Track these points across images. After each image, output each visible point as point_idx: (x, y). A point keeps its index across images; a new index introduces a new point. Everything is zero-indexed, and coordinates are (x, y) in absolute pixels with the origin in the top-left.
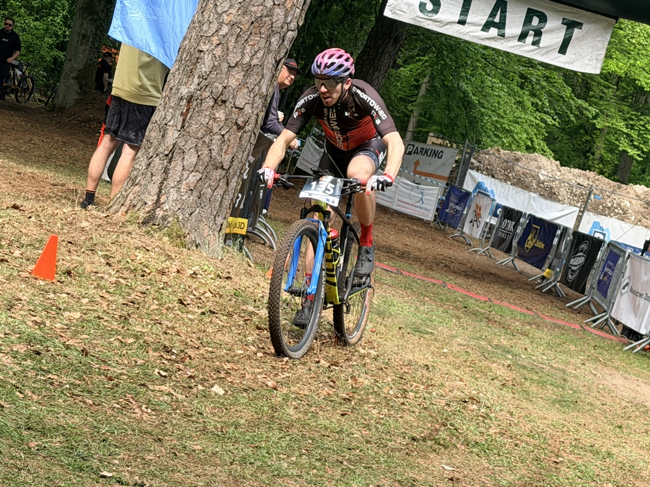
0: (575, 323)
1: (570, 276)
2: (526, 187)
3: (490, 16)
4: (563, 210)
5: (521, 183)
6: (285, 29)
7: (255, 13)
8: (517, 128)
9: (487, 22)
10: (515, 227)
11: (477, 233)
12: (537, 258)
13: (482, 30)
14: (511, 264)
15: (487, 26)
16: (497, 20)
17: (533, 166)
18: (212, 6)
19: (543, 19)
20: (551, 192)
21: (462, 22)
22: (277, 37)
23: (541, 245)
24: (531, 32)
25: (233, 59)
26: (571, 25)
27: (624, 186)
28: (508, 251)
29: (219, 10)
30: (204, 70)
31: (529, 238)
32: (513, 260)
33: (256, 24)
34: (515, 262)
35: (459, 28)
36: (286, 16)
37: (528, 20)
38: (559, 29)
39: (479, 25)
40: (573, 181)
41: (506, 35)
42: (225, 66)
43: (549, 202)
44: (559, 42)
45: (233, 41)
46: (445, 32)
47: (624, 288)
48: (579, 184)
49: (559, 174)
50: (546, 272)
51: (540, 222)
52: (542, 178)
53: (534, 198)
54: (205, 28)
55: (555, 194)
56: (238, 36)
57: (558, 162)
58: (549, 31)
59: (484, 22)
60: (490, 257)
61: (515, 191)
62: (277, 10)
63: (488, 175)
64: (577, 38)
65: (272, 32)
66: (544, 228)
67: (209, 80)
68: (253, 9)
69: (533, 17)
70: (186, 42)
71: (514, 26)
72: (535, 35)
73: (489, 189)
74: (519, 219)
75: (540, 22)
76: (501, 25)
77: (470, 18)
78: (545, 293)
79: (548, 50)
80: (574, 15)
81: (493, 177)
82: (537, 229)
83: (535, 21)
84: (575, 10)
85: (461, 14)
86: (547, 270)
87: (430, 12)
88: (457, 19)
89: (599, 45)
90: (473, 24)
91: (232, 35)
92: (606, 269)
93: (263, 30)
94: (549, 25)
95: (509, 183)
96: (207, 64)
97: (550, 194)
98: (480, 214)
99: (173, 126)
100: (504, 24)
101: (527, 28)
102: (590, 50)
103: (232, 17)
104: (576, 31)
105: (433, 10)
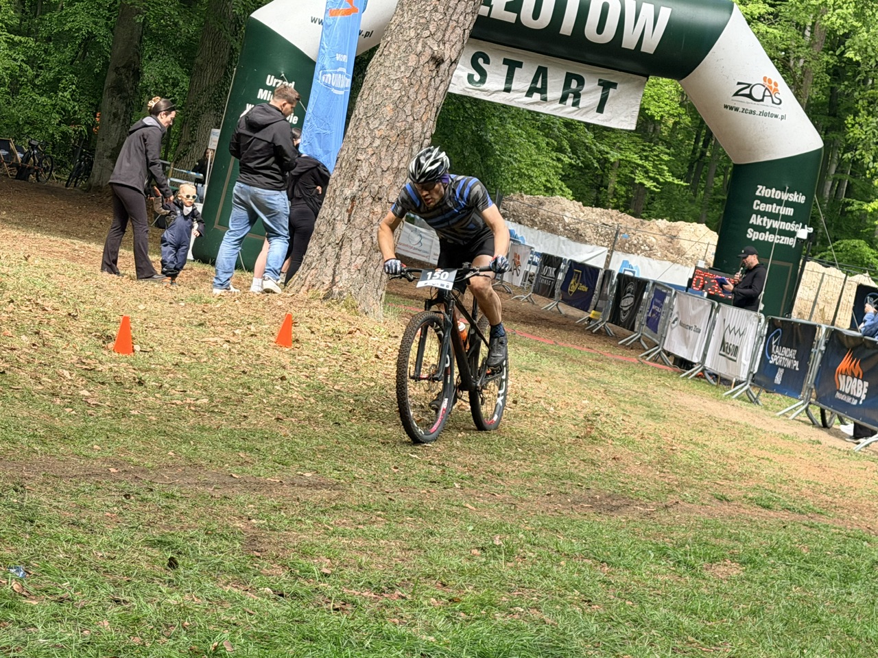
0: (633, 358)
1: (623, 317)
2: (553, 231)
3: (532, 83)
4: (592, 252)
5: (549, 227)
6: (422, 138)
7: (400, 127)
8: (535, 172)
9: (530, 88)
10: (556, 273)
11: (518, 281)
12: (582, 302)
13: (527, 96)
14: (556, 309)
16: (539, 85)
17: (557, 209)
18: (364, 124)
19: (581, 82)
20: (577, 234)
21: (507, 90)
22: (417, 144)
23: (584, 288)
24: (571, 95)
25: (385, 165)
26: (606, 86)
27: (646, 222)
28: (552, 296)
29: (371, 126)
30: (363, 175)
31: (572, 283)
32: (557, 305)
33: (401, 136)
34: (559, 307)
35: (505, 96)
36: (423, 127)
37: (567, 85)
38: (596, 90)
39: (523, 92)
40: (598, 222)
41: (548, 99)
42: (379, 170)
43: (578, 244)
44: (597, 102)
45: (385, 150)
46: (492, 100)
47: (674, 323)
48: (604, 224)
49: (582, 214)
50: (592, 314)
51: (582, 266)
52: (567, 220)
53: (564, 242)
54: (361, 141)
55: (581, 235)
56: (388, 146)
57: (581, 203)
58: (586, 93)
59: (527, 88)
60: (533, 303)
61: (544, 236)
62: (416, 124)
63: (515, 222)
64: (612, 97)
65: (414, 142)
66: (586, 272)
67: (367, 182)
68: (398, 124)
69: (571, 81)
70: (344, 153)
71: (555, 91)
72: (575, 97)
73: (519, 236)
74: (560, 265)
75: (578, 85)
76: (543, 90)
77: (514, 86)
78: (595, 333)
79: (587, 110)
80: (610, 76)
81: (520, 223)
82: (579, 273)
83: (574, 85)
84: (610, 71)
85: (506, 83)
86: (593, 312)
87: (477, 83)
88: (502, 87)
89: (634, 102)
90: (517, 91)
91: (383, 146)
92: (654, 307)
93: (406, 141)
94: (586, 87)
95: (536, 228)
96: (365, 170)
97: (577, 236)
98: (519, 263)
99: (341, 221)
100: (546, 89)
101: (566, 91)
102: (625, 107)
103: (382, 132)
104: (612, 90)
105: (480, 80)
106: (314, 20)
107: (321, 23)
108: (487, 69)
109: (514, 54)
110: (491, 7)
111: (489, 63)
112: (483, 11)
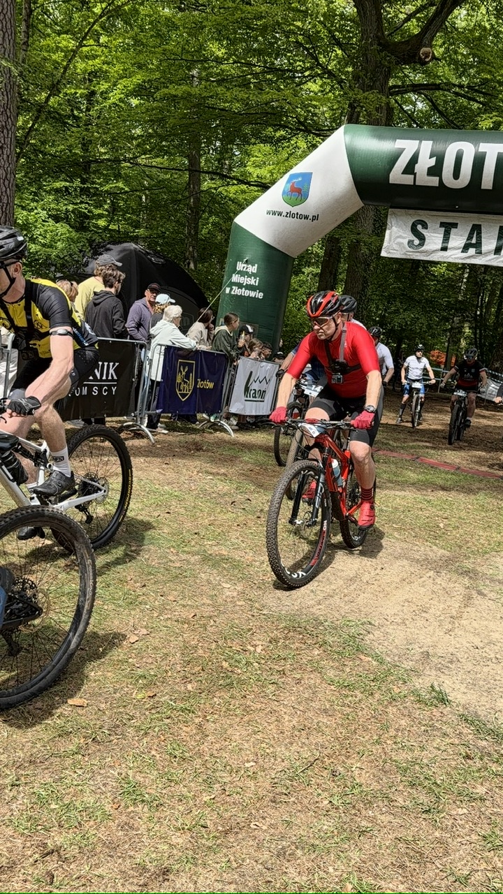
3: (468, 240)
9: (465, 244)
13: (462, 252)
15: (466, 248)
16: (474, 241)
21: (444, 249)
35: (442, 254)
39: (459, 249)
41: (483, 252)
59: (463, 245)
71: (489, 245)
76: (478, 245)
77: (450, 245)
85: (443, 243)
87: (417, 246)
88: (440, 246)
90: (454, 248)
100: (481, 243)
101: (501, 242)
105: (419, 244)
106: (268, 213)
107: (274, 213)
108: (424, 234)
109: (449, 218)
110: (415, 174)
111: (427, 228)
112: (408, 180)
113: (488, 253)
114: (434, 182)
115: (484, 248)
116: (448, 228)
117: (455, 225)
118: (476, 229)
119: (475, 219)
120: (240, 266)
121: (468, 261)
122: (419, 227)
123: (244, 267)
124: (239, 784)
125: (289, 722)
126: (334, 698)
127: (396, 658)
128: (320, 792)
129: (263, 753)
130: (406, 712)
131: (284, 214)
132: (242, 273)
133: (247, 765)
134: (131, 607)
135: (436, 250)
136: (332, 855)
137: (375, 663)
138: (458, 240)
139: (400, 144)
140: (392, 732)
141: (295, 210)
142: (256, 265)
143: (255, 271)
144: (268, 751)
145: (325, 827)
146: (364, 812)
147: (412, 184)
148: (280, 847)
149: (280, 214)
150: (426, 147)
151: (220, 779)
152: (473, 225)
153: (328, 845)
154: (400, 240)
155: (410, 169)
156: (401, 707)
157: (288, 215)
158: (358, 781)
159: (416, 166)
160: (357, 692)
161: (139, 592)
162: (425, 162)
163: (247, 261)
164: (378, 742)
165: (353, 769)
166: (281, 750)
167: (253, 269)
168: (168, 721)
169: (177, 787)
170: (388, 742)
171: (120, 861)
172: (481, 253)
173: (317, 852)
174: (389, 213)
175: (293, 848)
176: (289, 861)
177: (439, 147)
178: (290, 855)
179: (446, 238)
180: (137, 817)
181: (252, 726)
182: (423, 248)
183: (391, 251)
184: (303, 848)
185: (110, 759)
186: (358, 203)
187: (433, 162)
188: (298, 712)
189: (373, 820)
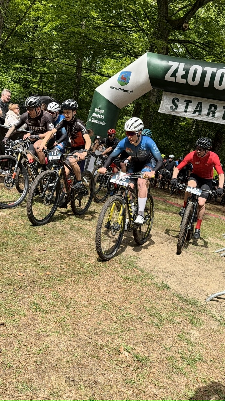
3: (196, 108)
9: (195, 110)
15: (194, 112)
16: (198, 109)
19: (216, 107)
21: (185, 112)
37: (210, 109)
38: (222, 110)
44: (222, 115)
58: (217, 112)
69: (212, 107)
71: (205, 111)
72: (213, 113)
75: (215, 109)
76: (200, 111)
79: (218, 118)
85: (185, 109)
88: (183, 110)
90: (189, 112)
94: (218, 109)
100: (201, 110)
101: (210, 111)
105: (175, 108)
106: (111, 87)
107: (113, 88)
108: (178, 104)
109: (189, 98)
110: (176, 77)
111: (179, 102)
112: (173, 79)
113: (204, 115)
114: (184, 81)
115: (202, 113)
116: (188, 102)
117: (191, 102)
118: (200, 104)
119: (200, 100)
120: (96, 110)
121: (195, 118)
122: (176, 101)
123: (98, 110)
124: (80, 308)
125: (102, 289)
126: (122, 283)
127: (149, 271)
128: (113, 314)
129: (91, 299)
130: (151, 290)
131: (118, 89)
132: (97, 113)
133: (84, 302)
134: (39, 242)
135: (182, 112)
136: (117, 336)
137: (140, 272)
138: (191, 108)
139: (171, 63)
140: (145, 296)
141: (122, 87)
142: (104, 110)
143: (103, 113)
144: (93, 298)
145: (114, 327)
146: (131, 323)
147: (174, 81)
148: (96, 332)
149: (116, 89)
150: (182, 66)
151: (72, 306)
152: (199, 102)
153: (115, 333)
154: (167, 106)
155: (174, 75)
156: (149, 289)
157: (120, 90)
158: (129, 312)
159: (177, 73)
160: (132, 282)
161: (42, 236)
162: (181, 72)
163: (99, 108)
164: (139, 299)
165: (128, 308)
166: (99, 299)
167: (102, 112)
168: (52, 284)
169: (54, 307)
170: (143, 300)
171: (29, 330)
172: (201, 115)
173: (110, 335)
174: (163, 94)
175: (101, 332)
176: (98, 337)
177: (187, 67)
178: (99, 335)
179: (187, 107)
180: (37, 316)
181: (87, 289)
182: (176, 110)
183: (163, 110)
184: (105, 333)
185: (27, 295)
186: (150, 88)
187: (184, 73)
188: (107, 286)
189: (134, 326)
